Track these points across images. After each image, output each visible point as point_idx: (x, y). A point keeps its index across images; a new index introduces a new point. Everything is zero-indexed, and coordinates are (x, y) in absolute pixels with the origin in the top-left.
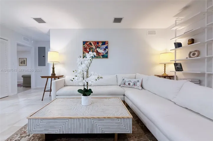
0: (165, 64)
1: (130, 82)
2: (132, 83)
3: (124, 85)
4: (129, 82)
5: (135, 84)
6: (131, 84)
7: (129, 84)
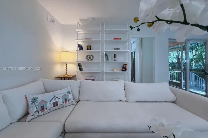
0: (66, 64)
1: (57, 100)
2: (61, 99)
3: (41, 113)
4: (54, 101)
5: (68, 100)
6: (60, 102)
7: (55, 104)
